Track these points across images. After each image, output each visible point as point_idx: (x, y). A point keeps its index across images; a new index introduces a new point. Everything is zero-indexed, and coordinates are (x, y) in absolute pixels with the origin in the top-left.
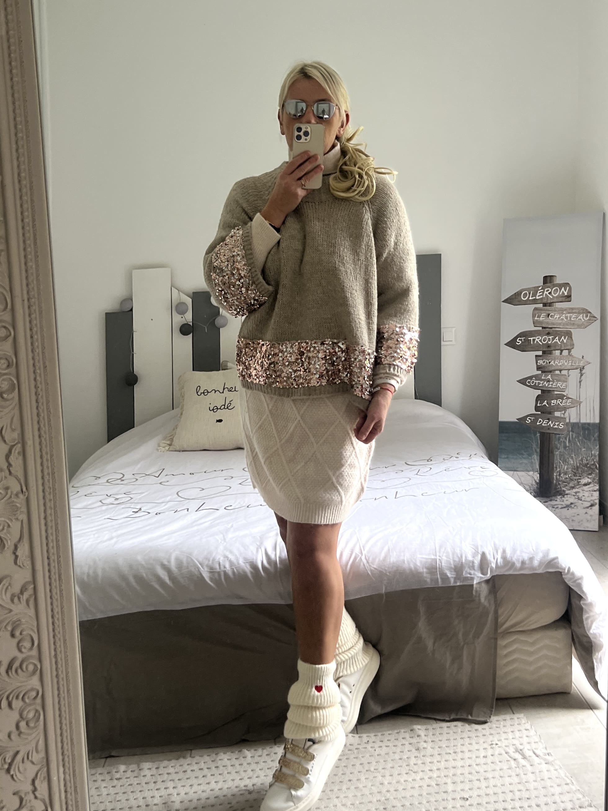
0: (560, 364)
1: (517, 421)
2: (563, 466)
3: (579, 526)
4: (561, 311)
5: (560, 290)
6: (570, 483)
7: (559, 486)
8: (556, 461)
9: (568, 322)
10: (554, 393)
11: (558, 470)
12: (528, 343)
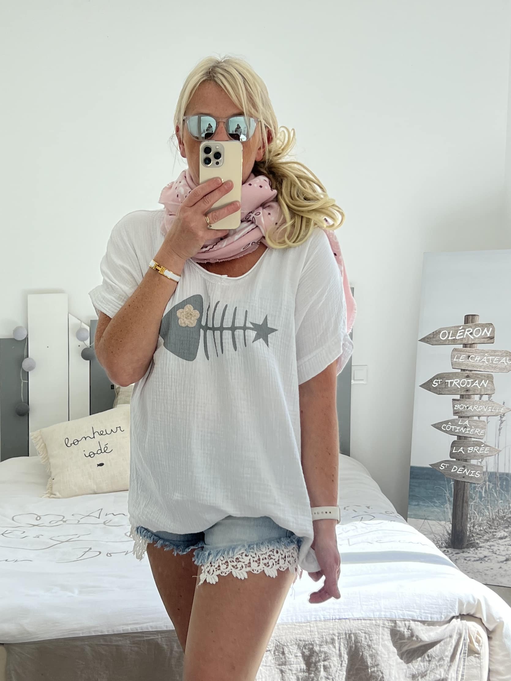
0: (479, 410)
1: (430, 466)
2: (478, 518)
3: (492, 580)
4: (483, 352)
5: (483, 330)
6: (484, 536)
7: (472, 538)
8: (471, 512)
9: (490, 365)
10: (471, 439)
11: (472, 521)
12: (446, 386)
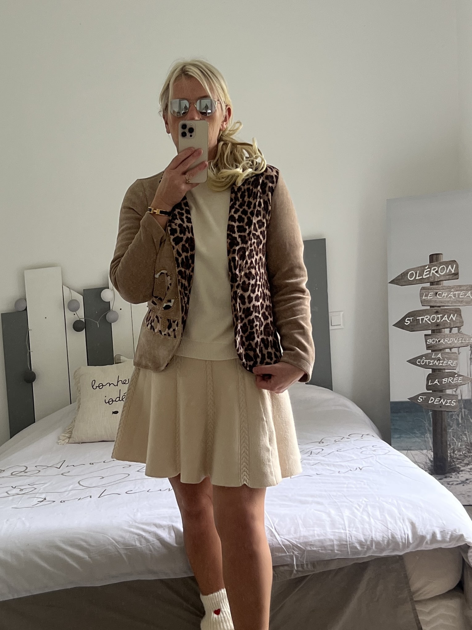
0: (450, 342)
1: (408, 400)
2: (457, 443)
4: (449, 289)
5: (447, 268)
6: (464, 460)
7: (453, 464)
8: (450, 439)
9: (457, 300)
10: (445, 371)
11: (452, 447)
12: (417, 322)
